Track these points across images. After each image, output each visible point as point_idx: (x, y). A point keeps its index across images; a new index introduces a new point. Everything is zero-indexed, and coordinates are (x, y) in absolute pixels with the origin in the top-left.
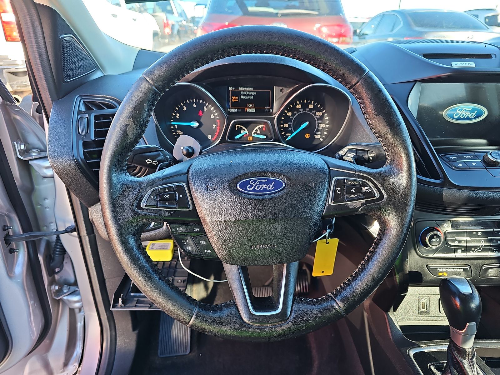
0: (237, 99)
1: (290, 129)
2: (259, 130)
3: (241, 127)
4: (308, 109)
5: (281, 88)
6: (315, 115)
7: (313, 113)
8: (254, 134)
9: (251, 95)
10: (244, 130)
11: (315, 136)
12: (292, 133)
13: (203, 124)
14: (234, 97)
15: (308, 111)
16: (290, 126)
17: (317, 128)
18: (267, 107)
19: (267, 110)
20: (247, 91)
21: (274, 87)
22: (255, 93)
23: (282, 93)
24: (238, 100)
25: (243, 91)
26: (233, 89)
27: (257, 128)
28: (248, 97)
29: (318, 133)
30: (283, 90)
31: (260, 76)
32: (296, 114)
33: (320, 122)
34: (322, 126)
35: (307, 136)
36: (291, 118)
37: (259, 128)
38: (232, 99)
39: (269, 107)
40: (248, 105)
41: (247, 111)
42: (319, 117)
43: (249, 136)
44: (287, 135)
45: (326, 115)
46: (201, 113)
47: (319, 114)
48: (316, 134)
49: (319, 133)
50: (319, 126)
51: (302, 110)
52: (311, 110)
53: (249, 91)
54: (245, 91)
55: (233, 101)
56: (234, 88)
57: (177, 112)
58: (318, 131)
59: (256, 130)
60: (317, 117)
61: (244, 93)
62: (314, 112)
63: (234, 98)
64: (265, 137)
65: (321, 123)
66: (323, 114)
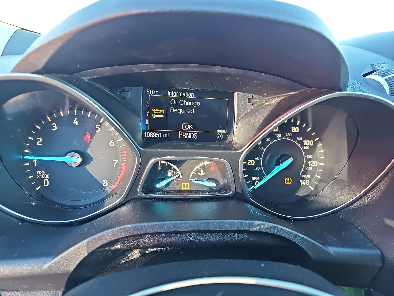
0: (162, 114)
1: (258, 168)
2: (202, 171)
3: (168, 165)
4: (290, 135)
5: (250, 96)
6: (303, 145)
7: (299, 142)
8: (193, 178)
9: (191, 107)
10: (174, 170)
11: (301, 181)
12: (261, 176)
13: (92, 159)
14: (157, 110)
15: (290, 138)
16: (258, 163)
17: (305, 168)
18: (221, 131)
19: (220, 136)
20: (184, 99)
21: (236, 93)
22: (198, 104)
23: (250, 104)
24: (165, 114)
25: (175, 98)
26: (154, 94)
27: (198, 167)
28: (185, 111)
29: (306, 176)
30: (253, 100)
31: (217, 69)
32: (268, 143)
33: (309, 156)
34: (313, 164)
35: (288, 181)
36: (260, 148)
37: (202, 167)
38: (152, 112)
39: (224, 131)
40: (184, 125)
41: (181, 136)
42: (308, 148)
43: (183, 181)
44: (253, 178)
45: (320, 145)
46: (89, 137)
47: (308, 143)
48: (303, 179)
49: (308, 176)
50: (307, 165)
51: (279, 135)
52: (295, 135)
53: (187, 99)
54: (179, 99)
55: (155, 116)
56: (156, 92)
57: (39, 133)
58: (305, 172)
59: (198, 171)
60: (305, 148)
61: (176, 102)
62: (300, 139)
63: (156, 112)
64: (214, 185)
65: (310, 159)
66: (316, 143)
